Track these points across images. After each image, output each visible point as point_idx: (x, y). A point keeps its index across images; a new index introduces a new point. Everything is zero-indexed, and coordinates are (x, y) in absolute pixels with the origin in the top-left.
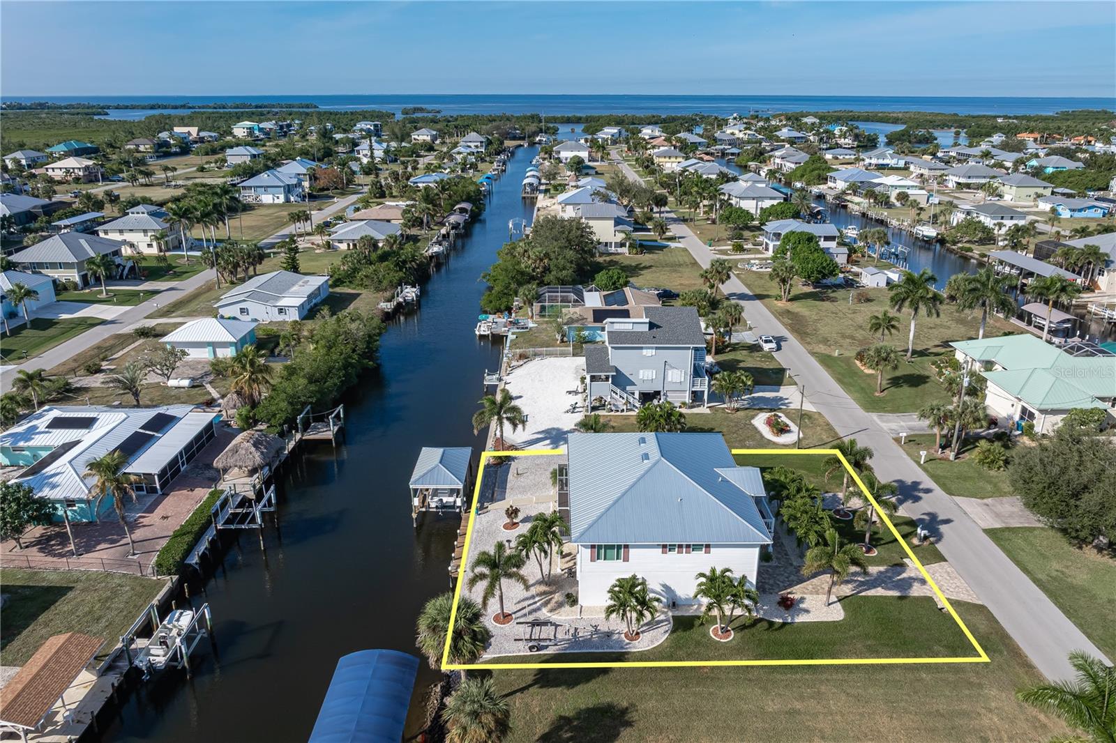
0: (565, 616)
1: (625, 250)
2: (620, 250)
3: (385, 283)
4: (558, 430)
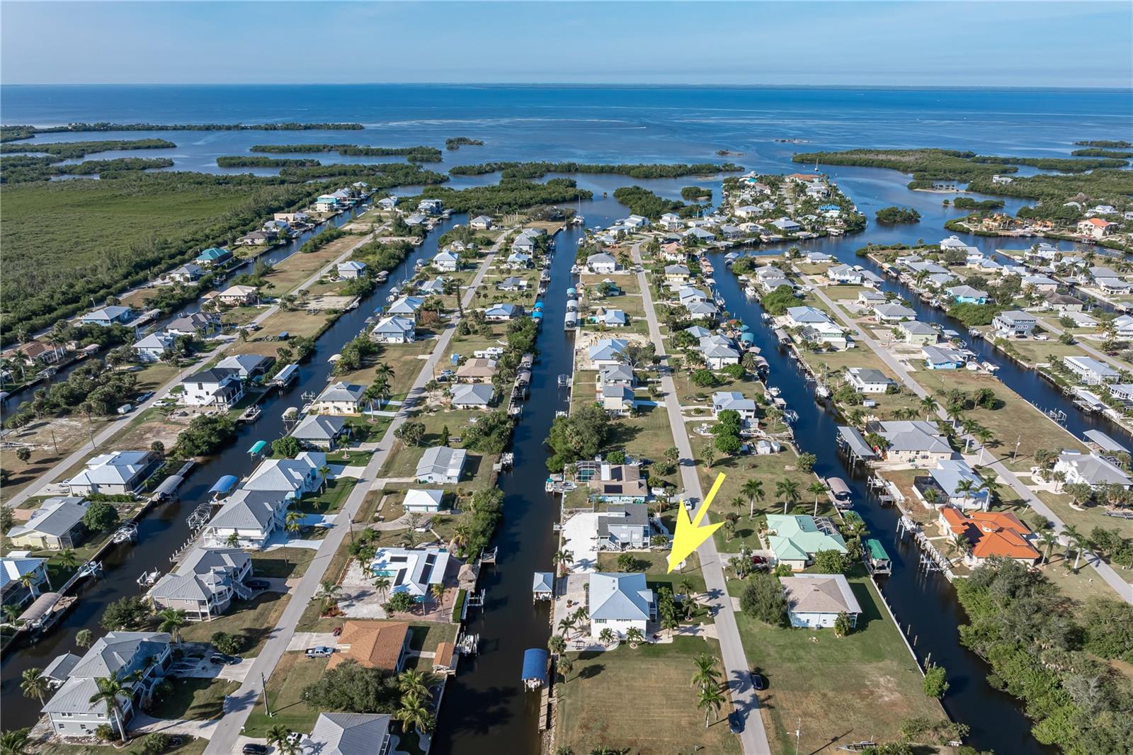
0: (587, 639)
1: (628, 414)
2: (625, 414)
3: (495, 449)
4: (586, 560)
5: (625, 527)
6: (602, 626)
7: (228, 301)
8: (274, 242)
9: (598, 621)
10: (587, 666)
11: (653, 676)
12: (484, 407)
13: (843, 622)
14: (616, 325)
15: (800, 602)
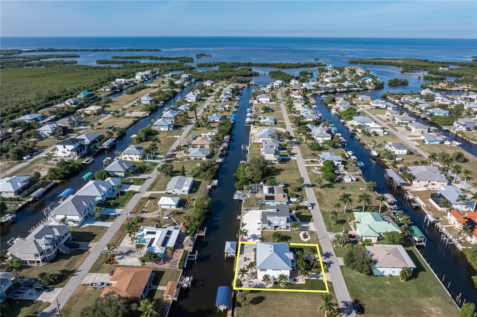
0: (255, 281)
1: (277, 162)
2: (275, 162)
3: (208, 178)
4: (255, 235)
5: (276, 217)
6: (263, 273)
7: (88, 112)
8: (114, 90)
9: (261, 270)
10: (255, 297)
11: (294, 304)
12: (204, 159)
13: (405, 273)
14: (270, 124)
15: (379, 261)
